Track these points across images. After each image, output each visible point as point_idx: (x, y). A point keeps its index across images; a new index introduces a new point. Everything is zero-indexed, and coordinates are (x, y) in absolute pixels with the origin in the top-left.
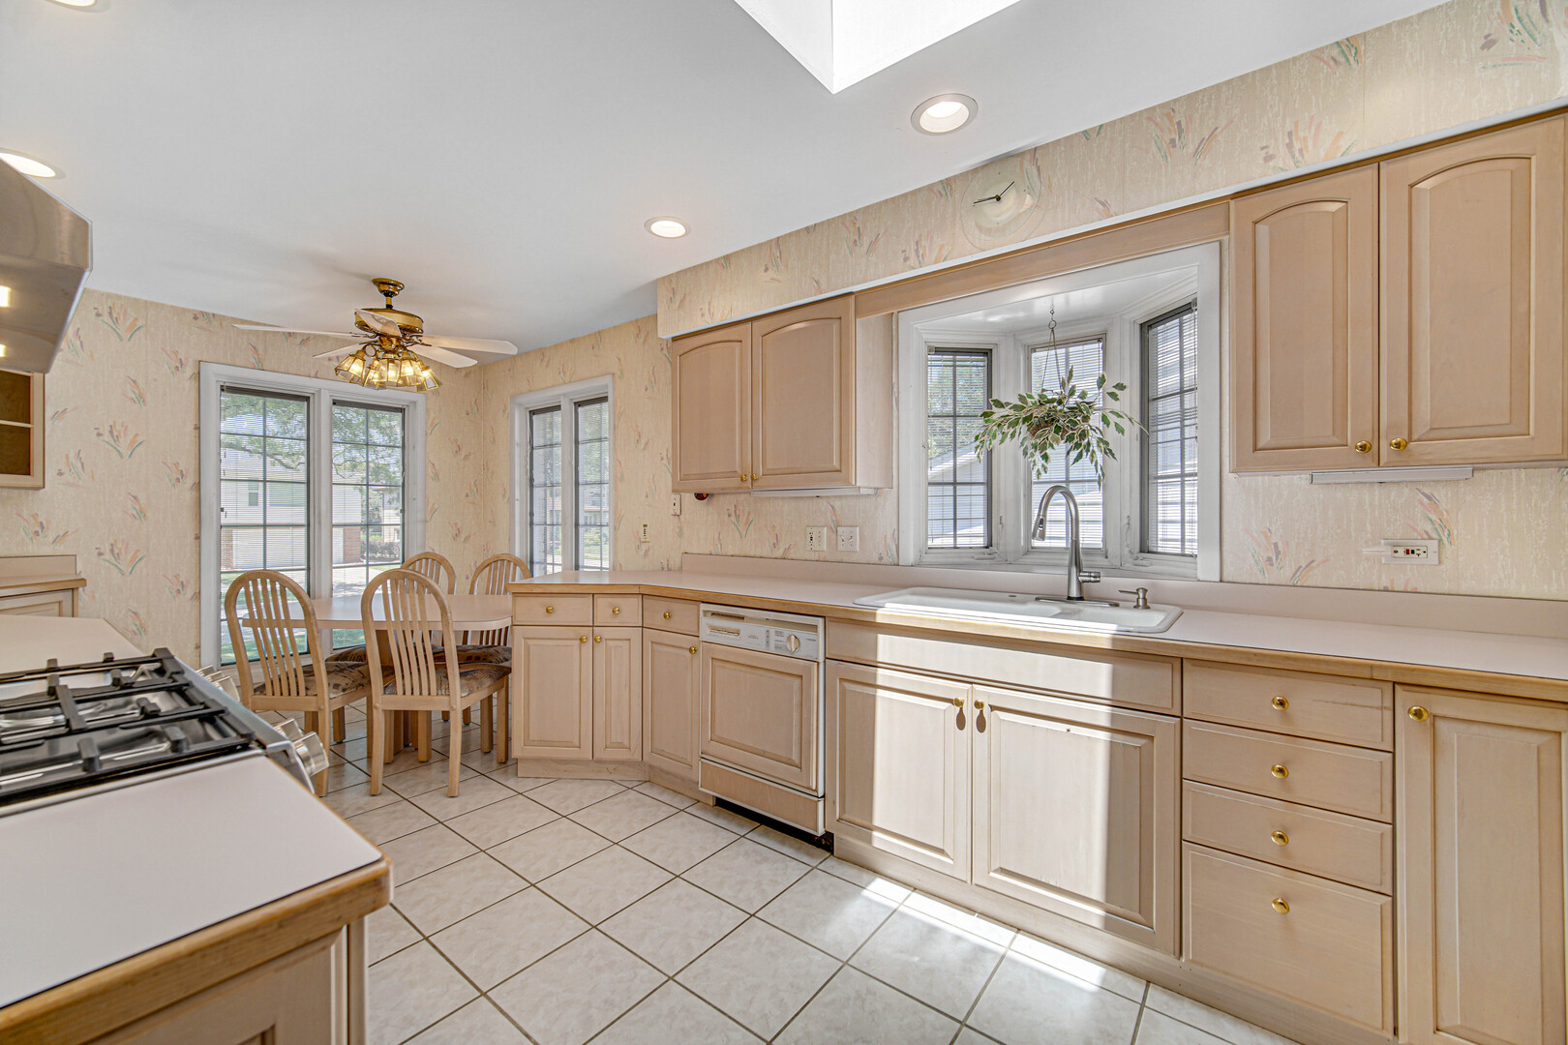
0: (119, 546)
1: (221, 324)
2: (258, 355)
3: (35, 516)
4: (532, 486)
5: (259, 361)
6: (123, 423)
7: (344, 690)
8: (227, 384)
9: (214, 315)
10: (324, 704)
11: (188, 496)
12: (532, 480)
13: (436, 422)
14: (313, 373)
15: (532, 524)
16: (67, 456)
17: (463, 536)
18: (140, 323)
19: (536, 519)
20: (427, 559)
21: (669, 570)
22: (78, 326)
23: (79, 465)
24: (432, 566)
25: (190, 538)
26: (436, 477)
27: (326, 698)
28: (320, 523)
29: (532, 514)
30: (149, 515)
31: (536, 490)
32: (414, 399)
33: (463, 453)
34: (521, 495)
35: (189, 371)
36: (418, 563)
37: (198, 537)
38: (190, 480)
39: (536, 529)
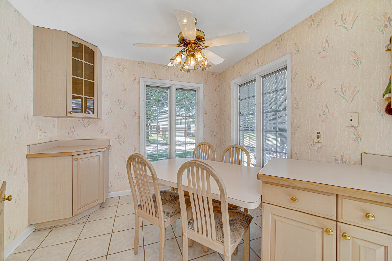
0: (120, 136)
1: (145, 65)
2: (155, 74)
3: (101, 127)
4: (240, 115)
5: (156, 76)
6: (121, 98)
7: (171, 216)
8: (147, 85)
9: (143, 62)
10: (162, 225)
11: (137, 121)
12: (240, 113)
13: (206, 94)
14: (170, 79)
15: (240, 130)
16: (108, 108)
17: (214, 134)
18: (125, 67)
19: (241, 129)
20: (205, 144)
21: (344, 163)
22: (111, 69)
23: (111, 111)
24: (207, 147)
25: (138, 134)
26: (206, 113)
27: (163, 222)
28: (172, 129)
29: (240, 126)
30: (127, 126)
31: (241, 117)
32: (199, 86)
33: (214, 105)
34: (235, 119)
35: (137, 81)
36: (201, 146)
37: (139, 134)
38: (137, 116)
39: (241, 132)
